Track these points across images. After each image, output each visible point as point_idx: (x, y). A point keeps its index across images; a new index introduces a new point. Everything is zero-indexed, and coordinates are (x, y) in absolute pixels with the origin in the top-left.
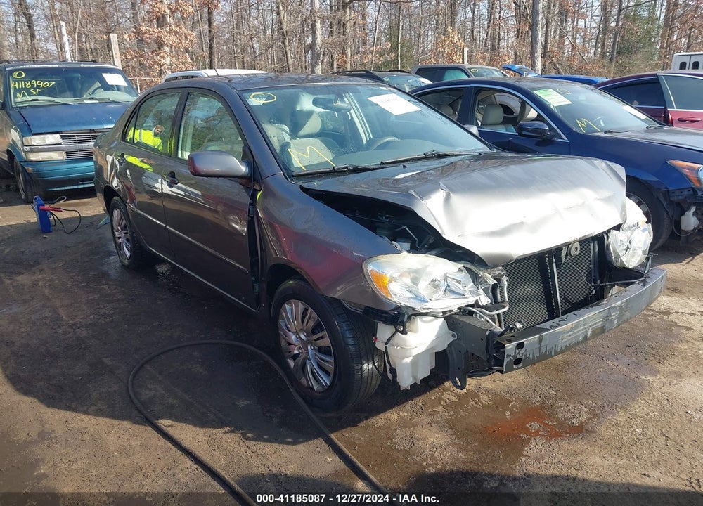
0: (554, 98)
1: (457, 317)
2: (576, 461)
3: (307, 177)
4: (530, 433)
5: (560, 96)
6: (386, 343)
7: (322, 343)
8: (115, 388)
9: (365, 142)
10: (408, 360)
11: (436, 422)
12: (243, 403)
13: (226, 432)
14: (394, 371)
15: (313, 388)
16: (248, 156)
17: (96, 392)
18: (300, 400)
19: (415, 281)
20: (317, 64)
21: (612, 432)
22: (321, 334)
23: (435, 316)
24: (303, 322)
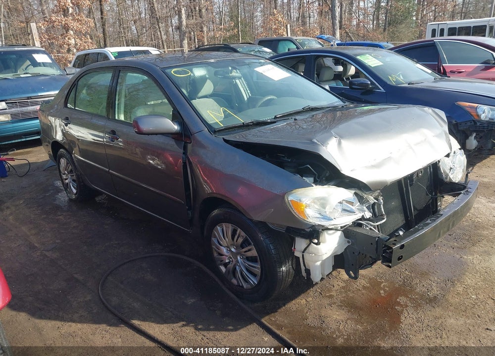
0: (370, 60)
1: (351, 228)
2: (439, 324)
3: (225, 131)
4: (402, 306)
5: (374, 59)
6: (303, 252)
7: (249, 254)
8: (89, 297)
9: (246, 99)
10: (318, 263)
11: (335, 303)
12: (190, 301)
13: (184, 325)
14: (308, 271)
15: (242, 287)
16: (177, 117)
17: (75, 302)
18: (232, 295)
19: (324, 206)
20: (184, 39)
21: (456, 299)
22: (249, 248)
23: (337, 230)
24: (233, 239)
